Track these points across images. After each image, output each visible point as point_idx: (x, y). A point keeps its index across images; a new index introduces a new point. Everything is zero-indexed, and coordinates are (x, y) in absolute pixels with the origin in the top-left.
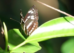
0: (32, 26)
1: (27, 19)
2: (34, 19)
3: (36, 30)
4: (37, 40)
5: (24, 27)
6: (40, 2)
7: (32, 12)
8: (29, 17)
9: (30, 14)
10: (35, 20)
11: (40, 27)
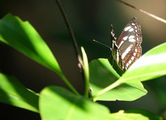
0: (131, 54)
1: (122, 42)
2: (133, 41)
3: (138, 61)
4: (139, 78)
5: (118, 55)
6: (145, 12)
7: (132, 30)
8: (125, 38)
9: (128, 33)
10: (136, 43)
11: (144, 55)
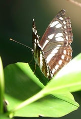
0: (58, 57)
1: (47, 42)
2: (62, 40)
3: (67, 66)
4: (69, 88)
6: (76, 3)
7: (59, 26)
8: (51, 37)
10: (65, 43)
11: (76, 58)
